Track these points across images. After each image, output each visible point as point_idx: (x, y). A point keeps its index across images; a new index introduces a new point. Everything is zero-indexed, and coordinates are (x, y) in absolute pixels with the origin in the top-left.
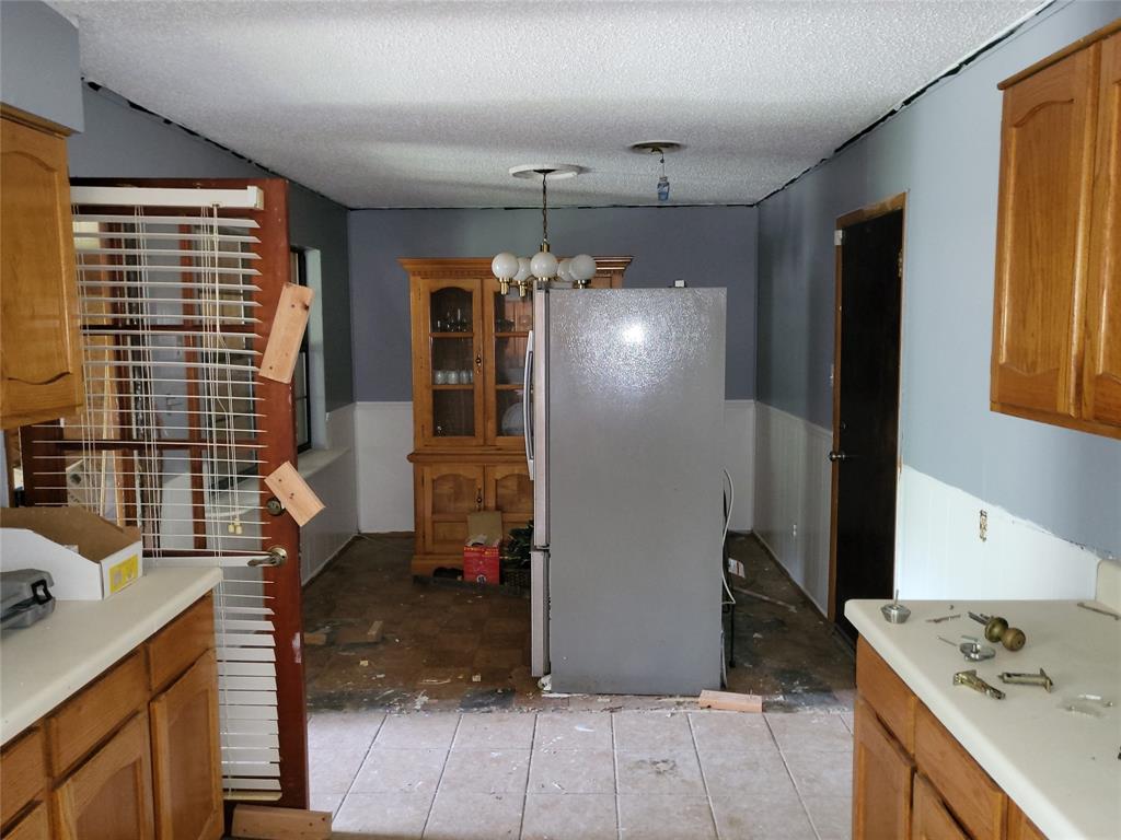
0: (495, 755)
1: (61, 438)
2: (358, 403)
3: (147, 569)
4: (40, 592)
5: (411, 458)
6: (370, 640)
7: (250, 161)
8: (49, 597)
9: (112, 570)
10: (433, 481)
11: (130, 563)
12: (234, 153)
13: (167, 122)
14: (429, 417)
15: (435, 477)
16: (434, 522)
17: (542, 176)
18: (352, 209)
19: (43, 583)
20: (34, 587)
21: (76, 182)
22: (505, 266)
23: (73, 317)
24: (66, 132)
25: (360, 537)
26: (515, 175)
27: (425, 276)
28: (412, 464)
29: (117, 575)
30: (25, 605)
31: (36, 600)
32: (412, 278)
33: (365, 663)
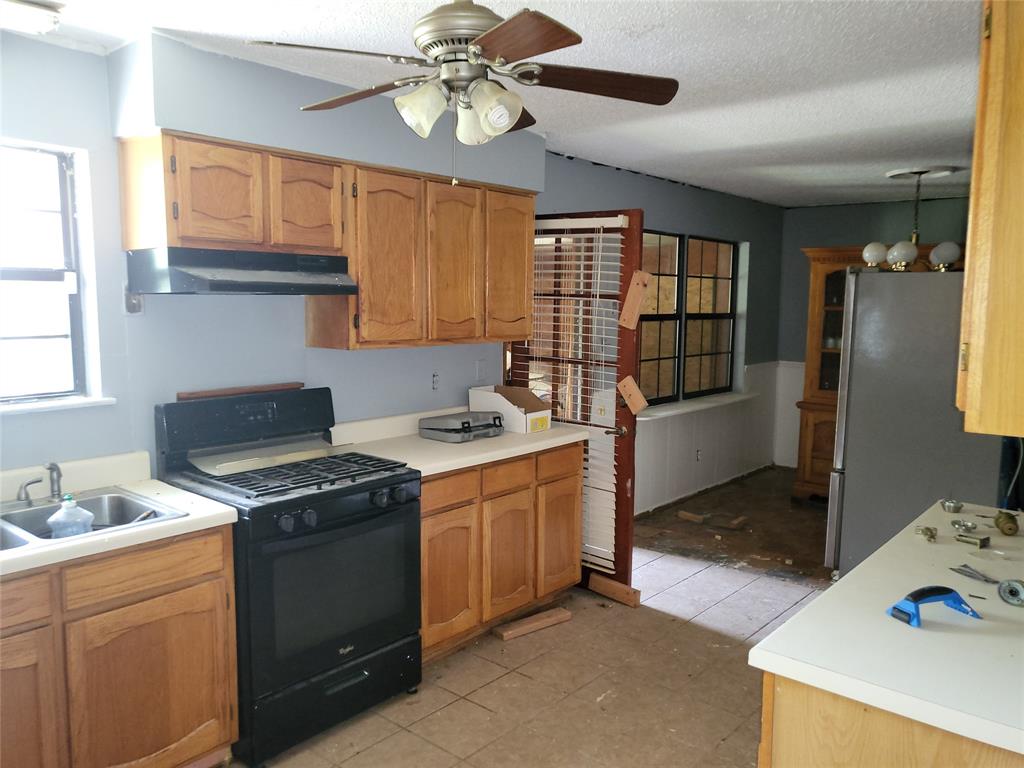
0: (766, 600)
1: (528, 353)
2: (781, 362)
3: (552, 426)
4: (497, 423)
5: (799, 405)
6: (732, 526)
7: (684, 184)
8: (501, 425)
9: (532, 421)
10: (815, 425)
11: (543, 419)
12: (670, 181)
13: (618, 169)
14: (816, 374)
15: (817, 421)
16: (813, 458)
17: (917, 176)
18: (788, 208)
19: (499, 418)
20: (495, 419)
21: (539, 217)
22: (875, 253)
23: (529, 290)
24: (535, 193)
25: (773, 467)
26: (892, 177)
27: (823, 260)
28: (799, 410)
29: (535, 423)
30: (489, 426)
31: (495, 425)
32: (813, 263)
33: (719, 537)
